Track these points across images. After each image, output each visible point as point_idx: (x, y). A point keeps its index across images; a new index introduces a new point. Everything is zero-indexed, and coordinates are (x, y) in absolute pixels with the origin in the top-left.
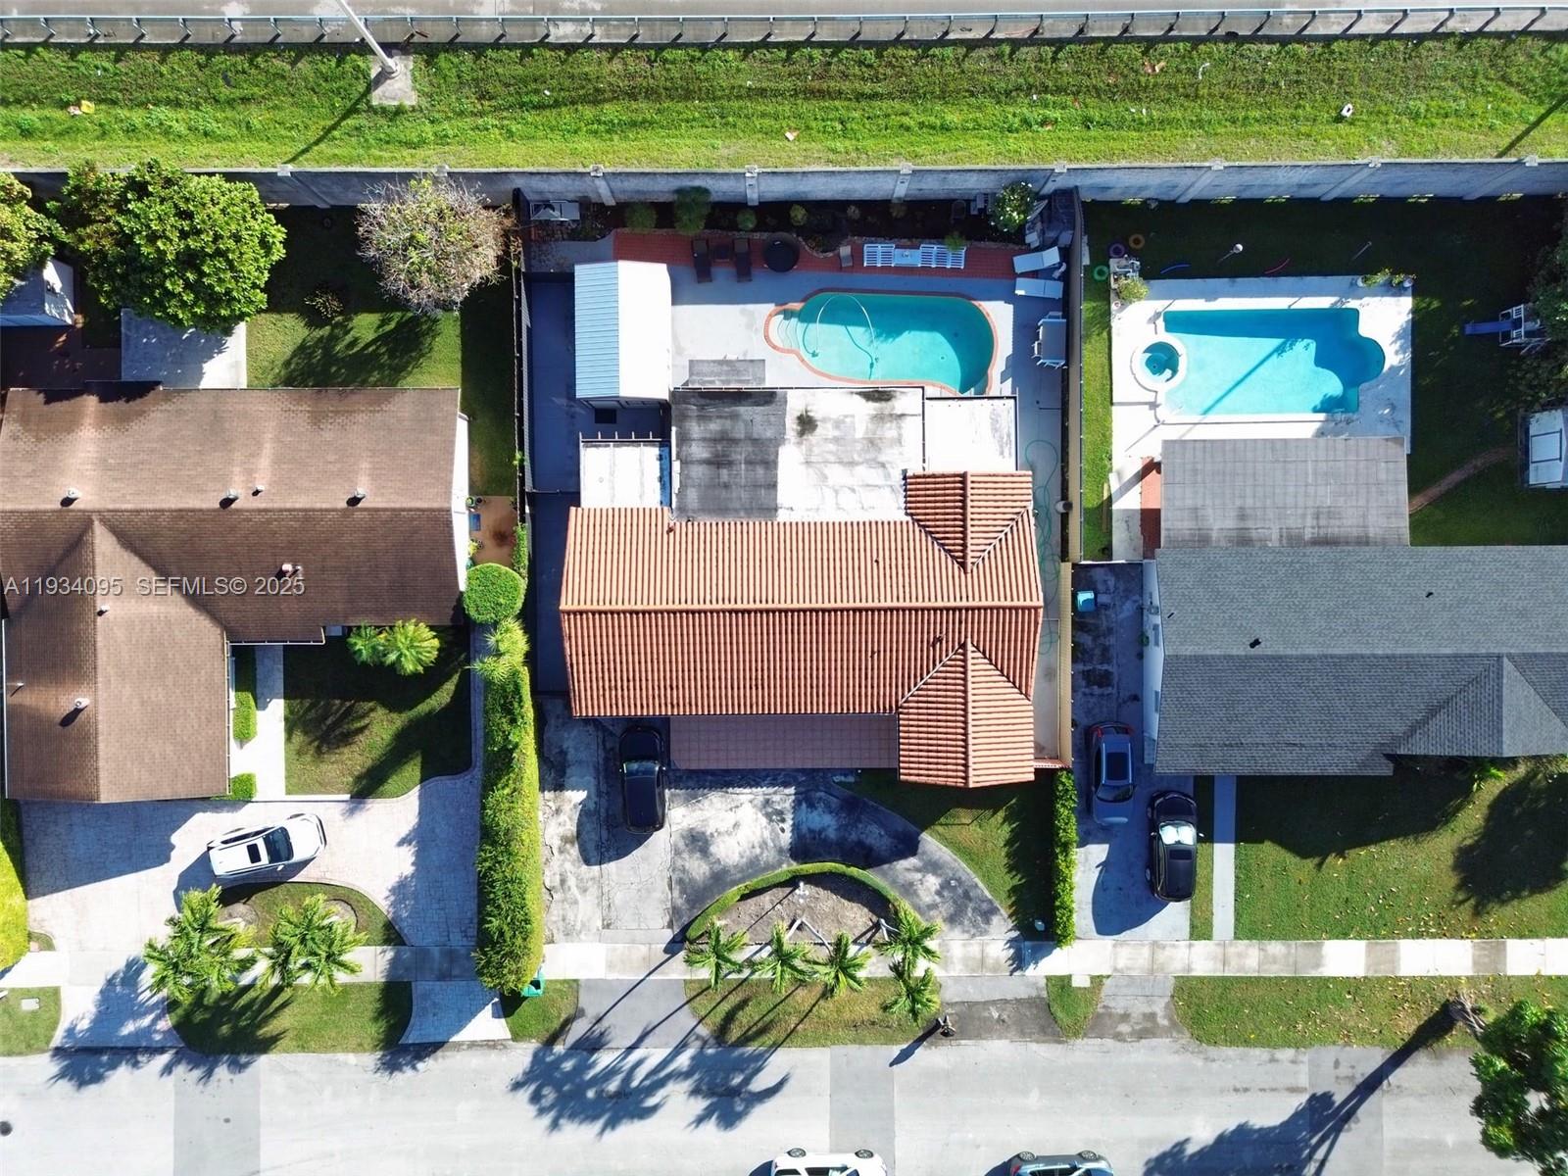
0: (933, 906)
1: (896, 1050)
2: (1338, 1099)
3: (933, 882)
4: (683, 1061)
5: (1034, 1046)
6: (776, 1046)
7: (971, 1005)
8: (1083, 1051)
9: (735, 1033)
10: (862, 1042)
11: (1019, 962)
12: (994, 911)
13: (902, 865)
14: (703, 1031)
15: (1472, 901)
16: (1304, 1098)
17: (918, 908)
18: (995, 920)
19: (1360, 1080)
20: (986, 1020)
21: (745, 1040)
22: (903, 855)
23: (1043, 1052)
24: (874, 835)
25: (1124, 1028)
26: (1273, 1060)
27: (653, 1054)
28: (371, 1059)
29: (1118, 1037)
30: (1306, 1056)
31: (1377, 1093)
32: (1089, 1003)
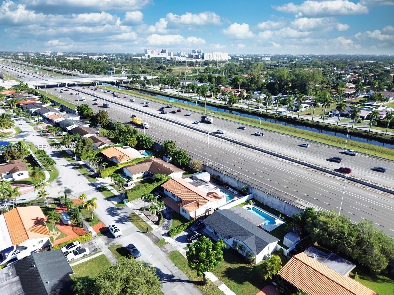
0: (163, 224)
1: (139, 231)
2: (175, 278)
3: (167, 223)
4: (123, 216)
5: (152, 242)
6: (131, 222)
7: (153, 234)
8: (156, 247)
9: (130, 218)
10: (138, 228)
11: (163, 235)
12: (168, 229)
13: (167, 220)
14: (128, 216)
15: (224, 275)
16: (171, 274)
17: (162, 223)
18: (167, 230)
19: (181, 279)
20: (151, 236)
21: (130, 219)
22: (167, 219)
23: (152, 243)
24: (168, 216)
25: (163, 249)
26: (174, 267)
27: (122, 214)
28: (105, 198)
29: (161, 249)
30: (178, 270)
31: (181, 283)
32: (164, 244)
